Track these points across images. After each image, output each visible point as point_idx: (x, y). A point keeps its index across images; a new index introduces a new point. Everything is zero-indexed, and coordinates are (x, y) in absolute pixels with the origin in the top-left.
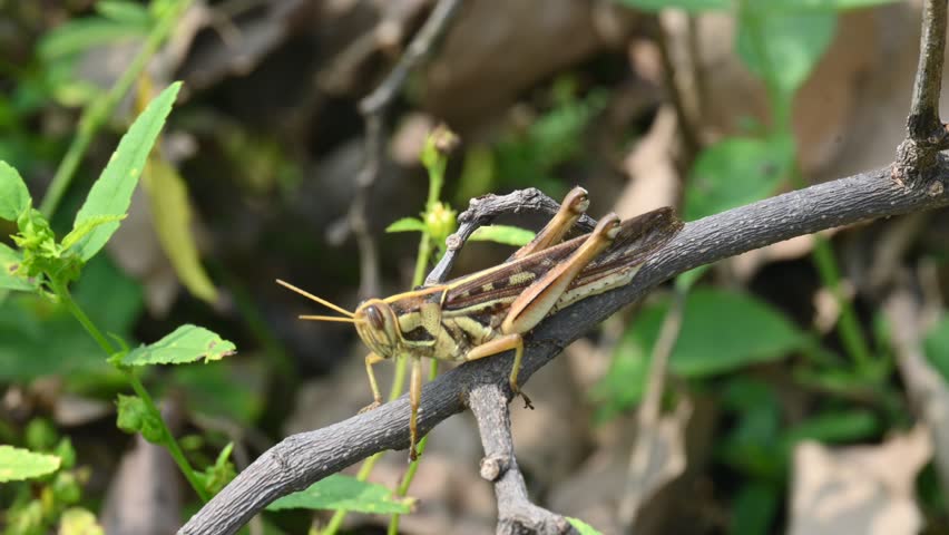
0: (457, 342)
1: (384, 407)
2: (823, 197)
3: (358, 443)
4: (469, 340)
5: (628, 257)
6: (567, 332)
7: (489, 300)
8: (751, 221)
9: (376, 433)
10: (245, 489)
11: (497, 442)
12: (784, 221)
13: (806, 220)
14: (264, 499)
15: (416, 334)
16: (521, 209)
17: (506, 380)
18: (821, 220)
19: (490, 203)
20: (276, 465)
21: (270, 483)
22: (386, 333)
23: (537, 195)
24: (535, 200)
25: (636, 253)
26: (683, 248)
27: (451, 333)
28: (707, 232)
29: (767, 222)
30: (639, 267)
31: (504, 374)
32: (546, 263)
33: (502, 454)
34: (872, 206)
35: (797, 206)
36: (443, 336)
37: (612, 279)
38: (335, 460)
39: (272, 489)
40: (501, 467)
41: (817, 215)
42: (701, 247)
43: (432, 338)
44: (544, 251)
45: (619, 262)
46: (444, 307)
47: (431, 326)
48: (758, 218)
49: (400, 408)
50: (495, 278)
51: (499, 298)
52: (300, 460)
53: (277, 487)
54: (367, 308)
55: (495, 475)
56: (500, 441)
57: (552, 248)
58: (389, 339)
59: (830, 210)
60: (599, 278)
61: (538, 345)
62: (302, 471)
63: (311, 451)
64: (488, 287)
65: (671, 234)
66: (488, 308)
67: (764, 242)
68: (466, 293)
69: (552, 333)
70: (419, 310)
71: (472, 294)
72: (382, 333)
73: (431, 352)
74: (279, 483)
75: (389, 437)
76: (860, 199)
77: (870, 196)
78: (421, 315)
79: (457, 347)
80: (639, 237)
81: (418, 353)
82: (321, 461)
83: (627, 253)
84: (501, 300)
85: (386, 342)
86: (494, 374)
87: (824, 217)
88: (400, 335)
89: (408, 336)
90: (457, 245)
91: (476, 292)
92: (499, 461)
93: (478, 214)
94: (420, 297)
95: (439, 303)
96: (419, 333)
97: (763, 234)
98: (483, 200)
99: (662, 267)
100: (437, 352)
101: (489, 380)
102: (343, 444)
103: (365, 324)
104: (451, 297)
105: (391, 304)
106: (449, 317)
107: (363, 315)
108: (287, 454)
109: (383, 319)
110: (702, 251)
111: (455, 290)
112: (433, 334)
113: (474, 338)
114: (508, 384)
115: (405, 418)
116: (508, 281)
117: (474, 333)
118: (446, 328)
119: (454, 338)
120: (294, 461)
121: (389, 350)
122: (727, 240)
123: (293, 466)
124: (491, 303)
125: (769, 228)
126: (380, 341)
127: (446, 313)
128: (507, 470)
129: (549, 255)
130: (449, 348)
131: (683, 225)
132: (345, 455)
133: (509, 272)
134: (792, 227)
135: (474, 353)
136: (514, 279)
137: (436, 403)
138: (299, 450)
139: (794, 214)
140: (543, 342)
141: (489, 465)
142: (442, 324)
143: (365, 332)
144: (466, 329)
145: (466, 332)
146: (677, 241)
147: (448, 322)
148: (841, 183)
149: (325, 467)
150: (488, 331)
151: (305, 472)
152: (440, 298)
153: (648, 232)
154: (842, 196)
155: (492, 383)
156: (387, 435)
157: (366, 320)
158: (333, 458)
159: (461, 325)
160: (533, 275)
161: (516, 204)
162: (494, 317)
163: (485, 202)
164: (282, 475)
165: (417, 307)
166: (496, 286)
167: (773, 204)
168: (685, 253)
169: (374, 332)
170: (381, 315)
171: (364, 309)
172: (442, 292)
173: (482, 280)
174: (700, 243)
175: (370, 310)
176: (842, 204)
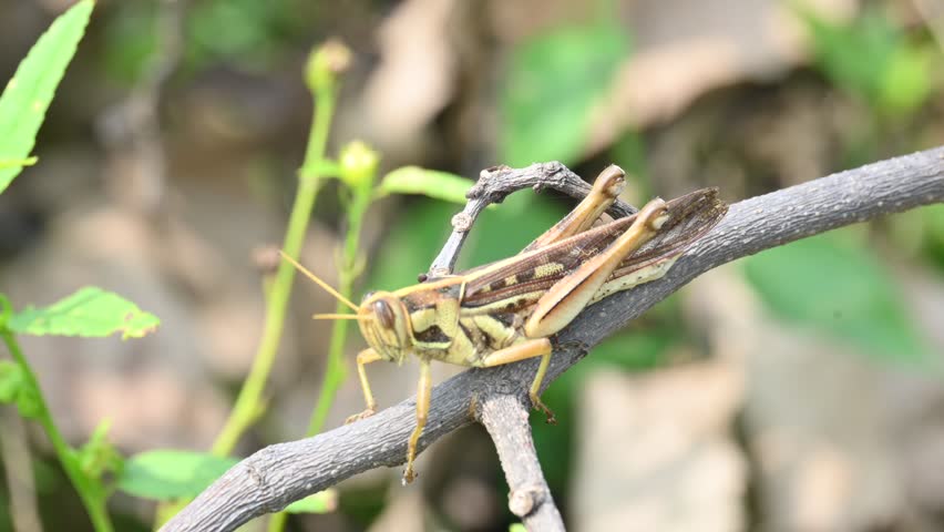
0: (475, 344)
1: (380, 416)
2: (879, 181)
3: (350, 458)
4: (488, 342)
5: (666, 246)
6: (594, 334)
7: (512, 295)
8: (801, 207)
9: (371, 447)
10: (214, 508)
11: (525, 467)
12: (836, 208)
13: (860, 207)
14: (235, 521)
15: (429, 334)
16: (541, 185)
17: (525, 390)
18: (877, 207)
19: (505, 177)
20: (252, 482)
21: (244, 502)
22: (396, 333)
23: (561, 170)
24: (559, 176)
25: (675, 241)
26: (725, 237)
27: (469, 335)
28: (751, 219)
29: (817, 209)
30: (675, 258)
31: (523, 383)
32: (575, 252)
33: (535, 484)
34: (933, 192)
35: (852, 191)
36: (461, 337)
37: (646, 272)
38: (321, 478)
39: (245, 509)
40: (534, 500)
41: (873, 202)
42: (745, 236)
43: (447, 339)
44: (574, 238)
45: (655, 253)
46: (464, 304)
47: (448, 326)
48: (808, 205)
49: (399, 418)
50: (519, 269)
51: (523, 293)
52: (280, 476)
53: (252, 507)
54: (375, 302)
55: (528, 510)
56: (529, 467)
57: (583, 235)
58: (399, 340)
59: (887, 196)
60: (634, 271)
61: (560, 349)
62: (283, 489)
63: (294, 466)
64: (511, 280)
65: (713, 219)
66: (511, 305)
67: (813, 232)
68: (487, 288)
69: (578, 334)
70: (434, 307)
71: (494, 288)
72: (391, 332)
73: (443, 355)
74: (254, 502)
75: (385, 453)
76: (921, 183)
77: (930, 180)
78: (436, 312)
79: (475, 351)
80: (679, 222)
81: (428, 356)
82: (305, 478)
83: (665, 240)
84: (526, 296)
85: (394, 342)
86: (512, 383)
87: (880, 203)
88: (411, 335)
89: (419, 336)
90: (466, 226)
91: (498, 286)
92: (533, 493)
93: (490, 190)
94: (435, 290)
95: (457, 299)
96: (434, 333)
97: (814, 223)
98: (495, 173)
99: (701, 259)
100: (450, 356)
101: (507, 390)
102: (331, 459)
103: (372, 322)
104: (470, 292)
105: (402, 299)
106: (468, 315)
107: (369, 310)
108: (265, 469)
109: (394, 316)
110: (746, 241)
111: (474, 283)
112: (449, 334)
113: (494, 340)
114: (527, 396)
115: (406, 430)
116: (533, 273)
117: (494, 334)
118: (465, 329)
119: (471, 340)
120: (274, 477)
121: (396, 351)
122: (774, 229)
123: (271, 483)
124: (514, 300)
125: (820, 216)
126: (388, 342)
127: (466, 310)
128: (541, 504)
129: (580, 243)
130: (466, 351)
131: (727, 209)
132: (333, 472)
133: (534, 263)
134: (845, 215)
135: (493, 359)
136: (540, 271)
137: (442, 413)
138: (279, 464)
139: (848, 200)
140: (568, 346)
141: (520, 497)
142: (460, 324)
143: (370, 330)
144: (486, 329)
145: (485, 334)
146: (718, 229)
147: (467, 322)
148: (899, 163)
149: (309, 486)
150: (510, 332)
151: (286, 491)
152: (458, 292)
153: (689, 216)
154: (901, 179)
155: (511, 393)
156: (383, 450)
157: (374, 317)
158: (319, 475)
159: (481, 326)
160: (561, 266)
161: (535, 179)
162: (516, 316)
163: (499, 176)
164: (259, 493)
165: (432, 303)
166: (520, 279)
167: (824, 188)
168: (726, 244)
169: (381, 331)
170: (392, 311)
171: (372, 304)
172: (460, 285)
173: (505, 271)
174: (743, 232)
175: (379, 305)
176: (900, 189)
